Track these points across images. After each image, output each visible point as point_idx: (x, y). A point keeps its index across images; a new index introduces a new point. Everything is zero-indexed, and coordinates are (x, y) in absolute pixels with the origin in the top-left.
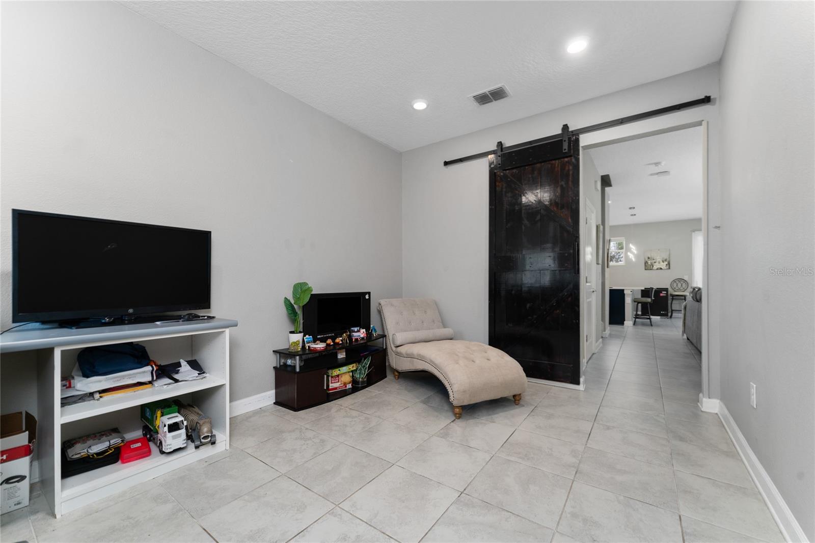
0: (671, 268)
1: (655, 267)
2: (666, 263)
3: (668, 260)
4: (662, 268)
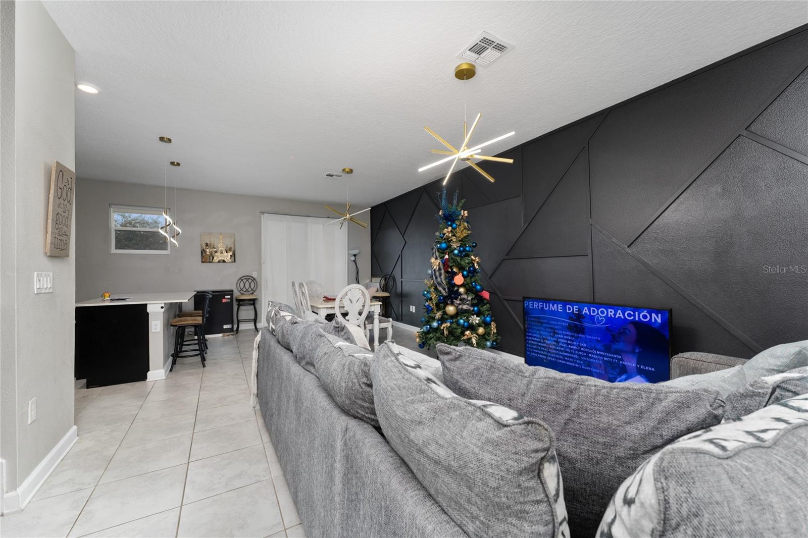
0: (236, 261)
1: (216, 259)
2: (231, 253)
3: (233, 249)
4: (226, 260)
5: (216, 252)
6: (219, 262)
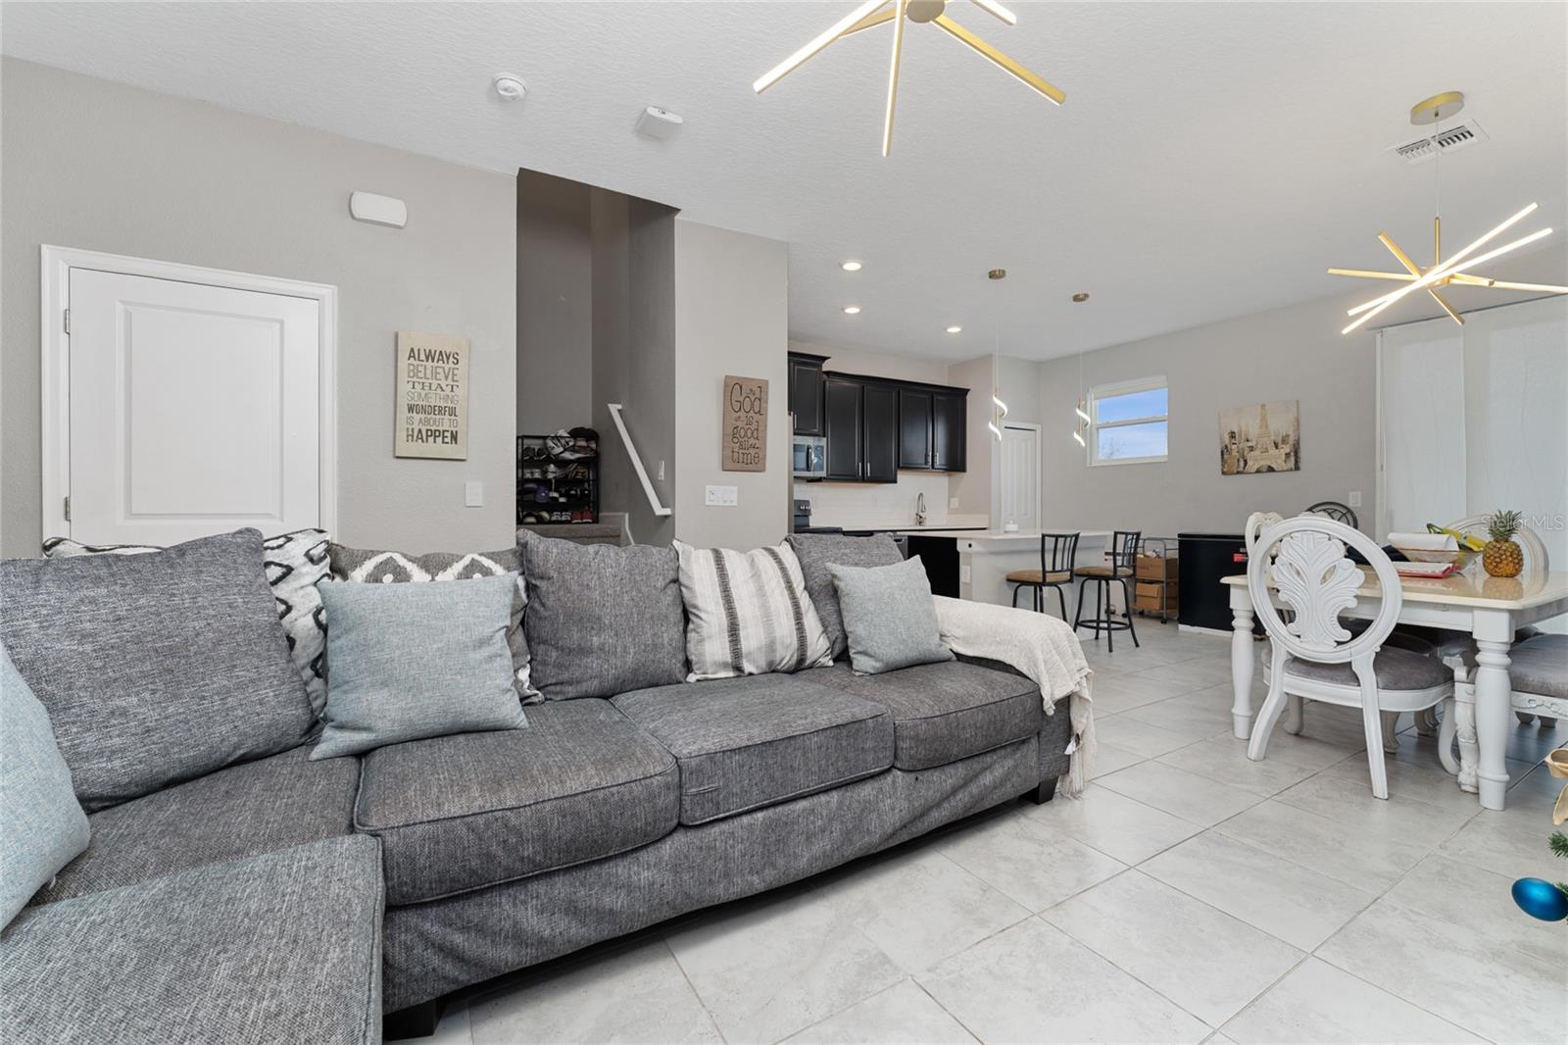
0: (1302, 465)
1: (1252, 466)
2: (1287, 449)
3: (1291, 440)
4: (1274, 466)
5: (1252, 449)
6: (1258, 471)
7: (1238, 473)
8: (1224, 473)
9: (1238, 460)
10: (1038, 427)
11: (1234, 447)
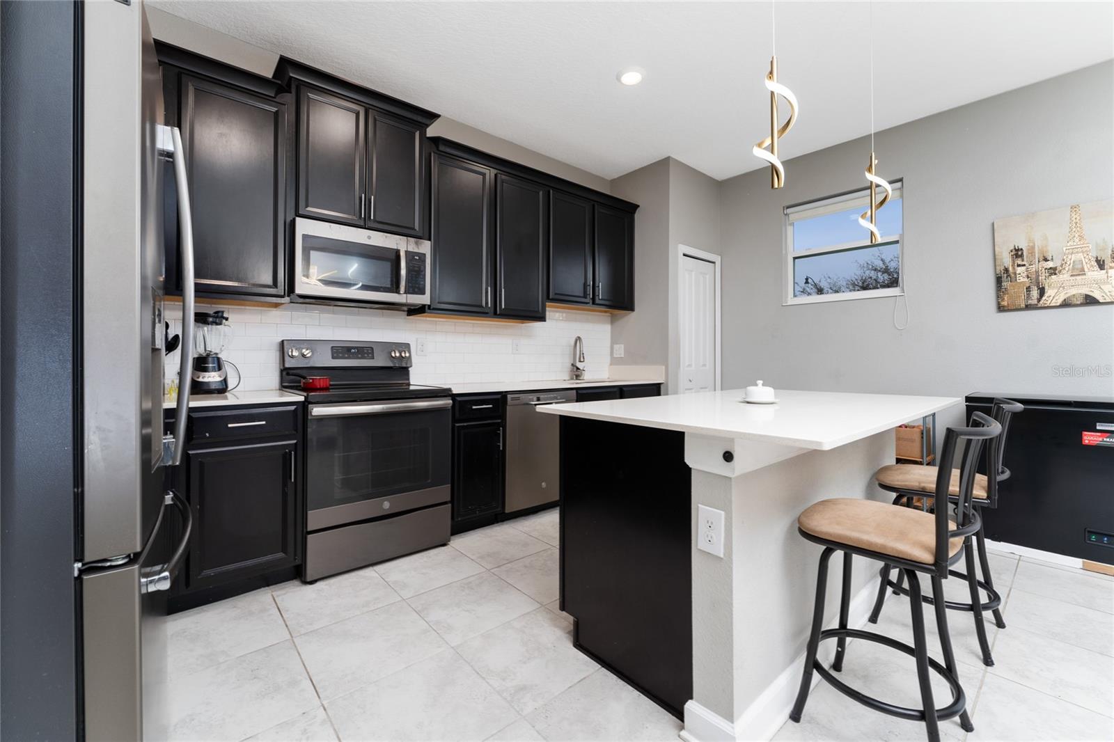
1: (1054, 295)
4: (1097, 295)
5: (1053, 271)
6: (1066, 304)
7: (1028, 307)
8: (1001, 309)
9: (1028, 289)
10: (717, 259)
11: (1019, 270)
